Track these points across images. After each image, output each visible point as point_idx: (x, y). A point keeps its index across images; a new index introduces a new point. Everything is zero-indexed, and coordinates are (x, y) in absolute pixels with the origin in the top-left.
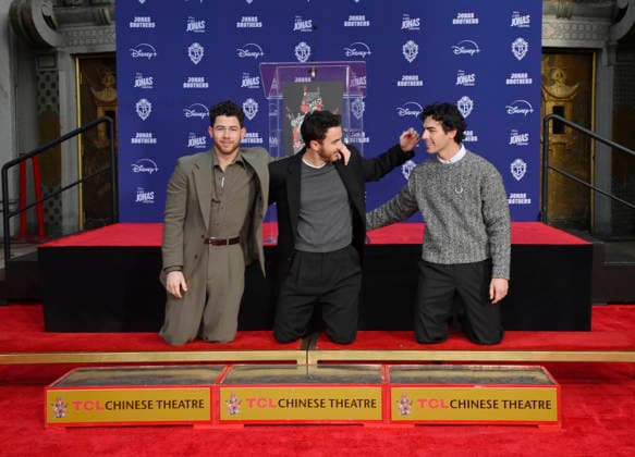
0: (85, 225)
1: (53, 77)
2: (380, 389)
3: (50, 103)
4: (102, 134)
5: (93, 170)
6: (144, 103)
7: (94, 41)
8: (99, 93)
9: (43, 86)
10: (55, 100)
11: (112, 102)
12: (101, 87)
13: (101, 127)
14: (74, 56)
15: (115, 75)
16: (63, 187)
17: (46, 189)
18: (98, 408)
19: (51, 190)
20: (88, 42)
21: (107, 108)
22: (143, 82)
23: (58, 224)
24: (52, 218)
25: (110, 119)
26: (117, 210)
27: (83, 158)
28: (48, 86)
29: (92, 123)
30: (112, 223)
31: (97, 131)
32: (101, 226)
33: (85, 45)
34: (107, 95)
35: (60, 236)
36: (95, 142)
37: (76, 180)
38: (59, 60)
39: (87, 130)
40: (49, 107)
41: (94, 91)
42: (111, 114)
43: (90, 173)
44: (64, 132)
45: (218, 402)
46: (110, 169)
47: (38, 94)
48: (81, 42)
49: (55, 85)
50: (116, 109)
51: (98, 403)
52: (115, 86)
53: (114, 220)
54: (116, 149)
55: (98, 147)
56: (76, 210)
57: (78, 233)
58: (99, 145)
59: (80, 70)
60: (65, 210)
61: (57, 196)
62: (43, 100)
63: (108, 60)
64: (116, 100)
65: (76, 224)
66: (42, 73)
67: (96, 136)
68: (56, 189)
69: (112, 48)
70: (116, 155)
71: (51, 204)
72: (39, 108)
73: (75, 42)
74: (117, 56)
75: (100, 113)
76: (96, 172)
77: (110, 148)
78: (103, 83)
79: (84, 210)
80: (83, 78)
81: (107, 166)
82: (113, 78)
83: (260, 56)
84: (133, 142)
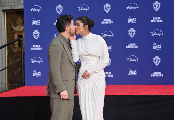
0: (8, 87)
4: (17, 46)
6: (36, 32)
7: (13, 4)
8: (15, 27)
11: (21, 31)
12: (16, 25)
13: (16, 43)
14: (4, 11)
15: (23, 19)
20: (10, 4)
21: (19, 34)
22: (36, 22)
25: (21, 39)
26: (24, 80)
27: (8, 57)
30: (22, 86)
31: (14, 45)
32: (16, 87)
33: (9, 6)
34: (19, 28)
37: (4, 67)
41: (13, 27)
42: (21, 37)
43: (11, 64)
46: (21, 61)
48: (7, 4)
50: (23, 35)
52: (23, 24)
53: (23, 84)
54: (24, 53)
55: (15, 52)
56: (4, 81)
57: (6, 91)
58: (15, 51)
59: (7, 18)
63: (20, 13)
64: (23, 30)
65: (4, 87)
67: (14, 48)
69: (22, 7)
70: (24, 55)
73: (4, 5)
74: (24, 11)
75: (16, 37)
76: (14, 63)
77: (21, 52)
78: (17, 23)
79: (8, 80)
80: (8, 21)
81: (19, 60)
82: (22, 21)
83: (88, 10)
84: (31, 49)
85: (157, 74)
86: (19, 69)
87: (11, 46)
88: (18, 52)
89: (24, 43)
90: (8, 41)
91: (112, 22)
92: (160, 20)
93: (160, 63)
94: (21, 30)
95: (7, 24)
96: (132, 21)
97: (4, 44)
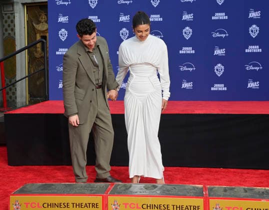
0: (29, 102)
1: (12, 17)
2: (203, 199)
3: (10, 32)
4: (39, 49)
5: (34, 71)
6: (63, 31)
8: (37, 26)
9: (6, 22)
10: (13, 30)
11: (44, 31)
12: (39, 22)
13: (39, 45)
14: (23, 4)
15: (46, 15)
16: (17, 80)
17: (7, 81)
18: (38, 207)
19: (10, 82)
21: (42, 34)
22: (63, 19)
23: (14, 102)
24: (11, 97)
25: (44, 41)
27: (29, 63)
28: (9, 22)
29: (34, 43)
30: (46, 100)
31: (36, 48)
32: (38, 102)
34: (42, 27)
35: (15, 107)
36: (35, 54)
37: (24, 76)
38: (15, 7)
39: (31, 47)
40: (9, 34)
41: (34, 25)
42: (44, 37)
43: (32, 72)
44: (18, 48)
45: (107, 205)
46: (44, 69)
47: (3, 26)
49: (12, 21)
50: (47, 35)
51: (38, 204)
52: (46, 22)
53: (46, 98)
54: (47, 58)
55: (37, 57)
56: (24, 94)
57: (26, 106)
58: (37, 55)
59: (27, 13)
60: (18, 93)
61: (14, 84)
62: (6, 30)
63: (43, 6)
64: (47, 30)
65: (24, 100)
66: (6, 14)
67: (36, 52)
68: (13, 81)
70: (48, 61)
71: (10, 89)
72: (4, 34)
74: (49, 4)
75: (38, 37)
76: (36, 71)
77: (44, 57)
78: (40, 19)
79: (29, 93)
80: (29, 17)
81: (42, 67)
82: (45, 17)
83: (130, 3)
84: (57, 54)
85: (219, 87)
86: (43, 79)
87: (32, 49)
88: (41, 57)
89: (48, 46)
90: (28, 44)
91: (161, 19)
92: (225, 17)
93: (224, 73)
94: (44, 29)
95: (27, 21)
96: (187, 17)
97: (23, 46)
